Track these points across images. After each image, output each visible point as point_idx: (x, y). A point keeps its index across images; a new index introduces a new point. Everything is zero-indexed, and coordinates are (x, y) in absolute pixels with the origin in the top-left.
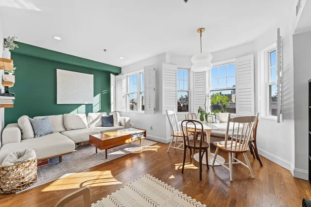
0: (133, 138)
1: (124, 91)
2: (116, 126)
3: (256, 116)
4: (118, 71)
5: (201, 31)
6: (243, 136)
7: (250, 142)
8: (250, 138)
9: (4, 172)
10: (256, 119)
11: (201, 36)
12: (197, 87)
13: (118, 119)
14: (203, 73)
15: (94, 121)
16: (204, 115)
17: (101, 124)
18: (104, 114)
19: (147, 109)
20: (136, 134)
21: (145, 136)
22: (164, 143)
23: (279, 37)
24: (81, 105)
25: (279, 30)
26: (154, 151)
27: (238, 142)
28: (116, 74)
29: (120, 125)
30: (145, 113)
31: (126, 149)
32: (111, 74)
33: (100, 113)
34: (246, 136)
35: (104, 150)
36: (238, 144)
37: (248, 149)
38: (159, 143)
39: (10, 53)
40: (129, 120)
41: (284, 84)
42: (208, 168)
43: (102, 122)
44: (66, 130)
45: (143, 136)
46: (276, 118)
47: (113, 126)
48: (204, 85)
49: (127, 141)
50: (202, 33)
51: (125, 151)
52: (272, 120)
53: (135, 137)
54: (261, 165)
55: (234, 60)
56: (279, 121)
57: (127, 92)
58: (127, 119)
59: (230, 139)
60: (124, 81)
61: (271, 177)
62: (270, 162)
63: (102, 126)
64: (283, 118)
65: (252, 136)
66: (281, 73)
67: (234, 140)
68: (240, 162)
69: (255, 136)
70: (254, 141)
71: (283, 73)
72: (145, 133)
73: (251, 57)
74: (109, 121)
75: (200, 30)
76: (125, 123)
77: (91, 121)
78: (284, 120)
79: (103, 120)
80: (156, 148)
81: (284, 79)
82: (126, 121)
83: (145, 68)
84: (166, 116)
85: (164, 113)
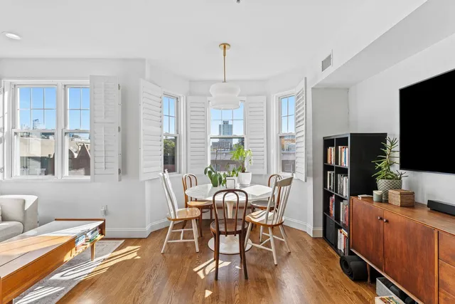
0: (79, 245)
5: (225, 47)
11: (225, 56)
12: (193, 130)
19: (98, 171)
20: (84, 233)
21: (102, 233)
22: (140, 239)
25: (306, 78)
30: (94, 180)
38: (129, 241)
40: (36, 203)
45: (97, 233)
49: (68, 258)
50: (226, 51)
53: (82, 242)
57: (13, 128)
58: (30, 200)
72: (102, 229)
73: (264, 98)
75: (223, 46)
76: (25, 212)
80: (131, 253)
82: (27, 206)
83: (92, 78)
84: (146, 183)
85: (143, 178)
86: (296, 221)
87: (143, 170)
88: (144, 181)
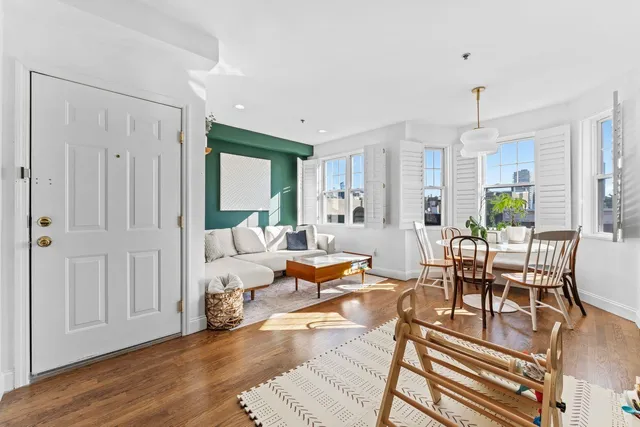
0: (353, 268)
1: (319, 187)
2: (312, 249)
3: (577, 230)
4: (308, 152)
5: (479, 91)
6: (552, 267)
7: (564, 276)
8: (565, 269)
9: (216, 301)
10: (576, 236)
11: (478, 99)
12: (459, 181)
13: (316, 237)
14: (473, 161)
15: (275, 240)
16: (479, 231)
17: (285, 246)
18: (290, 229)
19: (369, 220)
20: (356, 262)
21: (370, 266)
22: (400, 280)
23: (616, 104)
24: (252, 212)
25: (616, 94)
26: (390, 291)
27: (546, 273)
28: (304, 158)
29: (319, 247)
30: (366, 227)
31: (341, 287)
32: (299, 159)
33: (281, 227)
34: (557, 268)
35: (316, 284)
36: (545, 277)
37: (562, 283)
38: (390, 279)
39: (206, 138)
40: (334, 240)
41: (626, 179)
42: (493, 315)
43: (288, 243)
44: (238, 253)
45: (366, 265)
46: (610, 235)
47: (307, 249)
48: (475, 178)
49: (346, 273)
50: (481, 95)
51: (342, 290)
52: (605, 240)
53: (355, 267)
54: (584, 314)
55: (533, 133)
56: (615, 240)
57: (324, 189)
58: (331, 238)
59: (531, 270)
60: (319, 171)
61: (600, 329)
62: (599, 311)
63: (288, 249)
64: (624, 236)
65: (568, 267)
66: (620, 161)
67: (539, 272)
68: (546, 305)
69: (572, 266)
70: (572, 275)
71: (624, 161)
72: (369, 262)
73: (566, 129)
74: (299, 240)
76: (328, 245)
77: (272, 239)
78: (626, 240)
79: (290, 239)
80: (390, 287)
81: (626, 171)
82: (329, 241)
83: (366, 148)
84: (406, 232)
85: (402, 227)
86: (616, 303)
87: (403, 220)
88: (404, 231)
